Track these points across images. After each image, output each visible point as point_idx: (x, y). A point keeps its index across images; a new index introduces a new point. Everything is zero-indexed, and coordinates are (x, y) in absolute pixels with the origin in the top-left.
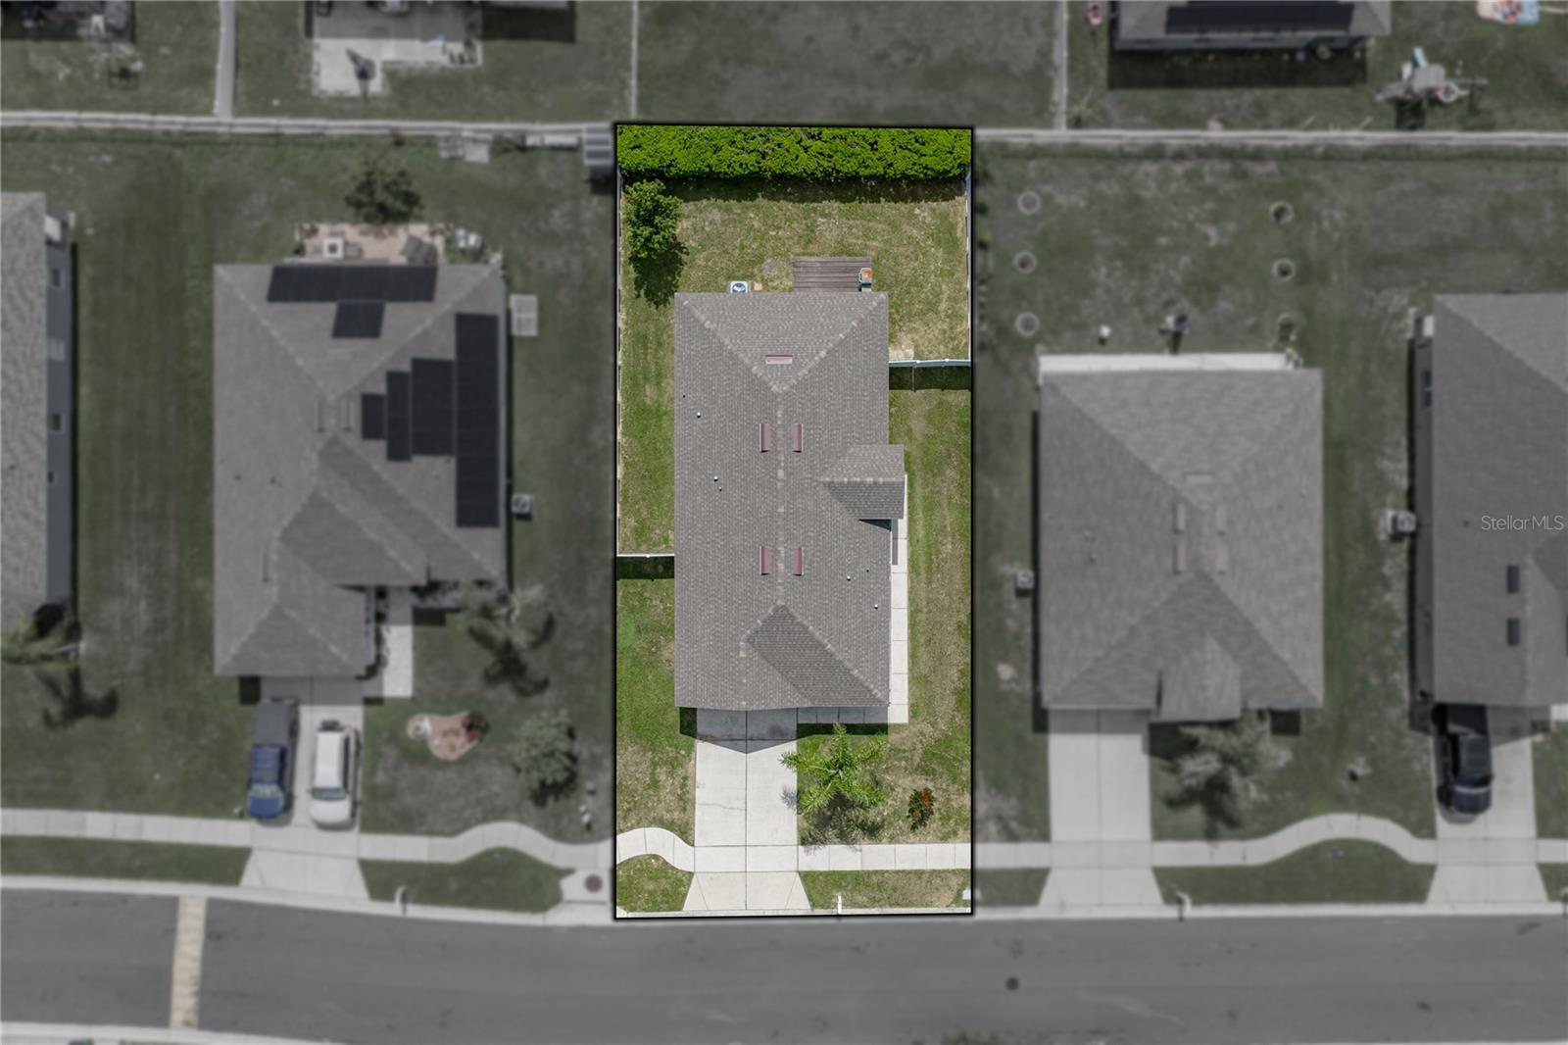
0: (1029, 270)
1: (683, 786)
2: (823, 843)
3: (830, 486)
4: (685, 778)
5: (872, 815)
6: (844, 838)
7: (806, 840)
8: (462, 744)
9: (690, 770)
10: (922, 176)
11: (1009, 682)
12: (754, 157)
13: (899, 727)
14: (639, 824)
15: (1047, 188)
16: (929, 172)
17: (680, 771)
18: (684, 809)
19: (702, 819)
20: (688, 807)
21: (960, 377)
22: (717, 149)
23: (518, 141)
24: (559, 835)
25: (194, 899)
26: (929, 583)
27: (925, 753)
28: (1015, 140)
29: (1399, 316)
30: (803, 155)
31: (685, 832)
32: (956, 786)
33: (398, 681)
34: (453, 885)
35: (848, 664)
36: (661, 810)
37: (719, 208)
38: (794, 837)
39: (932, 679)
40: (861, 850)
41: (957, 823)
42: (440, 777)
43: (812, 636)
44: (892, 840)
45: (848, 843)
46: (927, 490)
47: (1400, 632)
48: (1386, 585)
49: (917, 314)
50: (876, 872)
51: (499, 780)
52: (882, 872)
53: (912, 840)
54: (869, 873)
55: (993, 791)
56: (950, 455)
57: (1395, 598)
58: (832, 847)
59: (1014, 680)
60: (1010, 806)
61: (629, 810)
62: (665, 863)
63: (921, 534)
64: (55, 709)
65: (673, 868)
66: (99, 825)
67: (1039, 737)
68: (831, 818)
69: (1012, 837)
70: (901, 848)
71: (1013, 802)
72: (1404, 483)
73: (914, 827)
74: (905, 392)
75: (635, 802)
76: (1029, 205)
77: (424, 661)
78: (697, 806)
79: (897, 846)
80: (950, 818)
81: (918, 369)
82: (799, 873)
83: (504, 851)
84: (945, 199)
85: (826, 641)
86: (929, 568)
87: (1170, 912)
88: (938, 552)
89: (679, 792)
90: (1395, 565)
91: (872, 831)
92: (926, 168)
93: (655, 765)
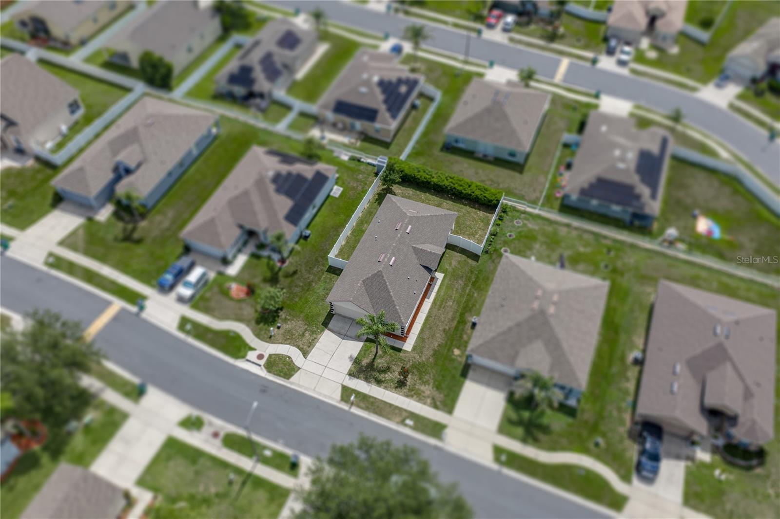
0: (511, 238)
1: (313, 340)
2: (357, 378)
3: (414, 248)
4: (315, 338)
5: (382, 377)
6: (367, 379)
7: (351, 374)
8: (242, 295)
9: (319, 337)
10: (483, 199)
11: (457, 356)
12: (429, 177)
13: (406, 352)
14: (289, 344)
15: (525, 222)
16: (485, 199)
17: (315, 336)
18: (309, 347)
19: (314, 352)
20: (311, 347)
21: (475, 257)
22: (419, 172)
23: (359, 159)
24: (258, 335)
25: (118, 304)
26: (439, 310)
27: (412, 365)
28: (520, 208)
29: (650, 294)
30: (446, 181)
31: (305, 354)
32: (420, 381)
33: (233, 270)
34: (210, 336)
35: (396, 303)
36: (300, 343)
37: (413, 191)
38: (346, 371)
39: (427, 341)
40: (371, 386)
41: (415, 394)
42: (228, 303)
43: (387, 286)
44: (386, 388)
45: (367, 382)
46: (450, 282)
47: (630, 399)
48: (628, 380)
49: (467, 234)
50: (373, 397)
51: (249, 311)
52: (375, 398)
53: (394, 391)
54: (370, 397)
55: (435, 389)
56: (462, 277)
57: (631, 386)
58: (359, 381)
59: (459, 356)
60: (439, 396)
61: (289, 339)
62: (292, 361)
63: (442, 294)
64: (121, 236)
65: (294, 364)
66: (106, 271)
67: (462, 379)
68: (364, 371)
69: (436, 407)
70: (387, 392)
71: (442, 396)
72: (641, 346)
73: (396, 387)
74: (453, 252)
75: (292, 338)
76: (517, 223)
77: (246, 267)
78: (314, 348)
79: (386, 391)
80: (413, 390)
81: (461, 248)
82: (342, 385)
83: (235, 332)
84: (489, 213)
85: (391, 291)
86: (440, 306)
87: (495, 467)
88: (446, 303)
89: (310, 341)
90: (633, 373)
91: (379, 382)
92: (485, 197)
93: (306, 330)
